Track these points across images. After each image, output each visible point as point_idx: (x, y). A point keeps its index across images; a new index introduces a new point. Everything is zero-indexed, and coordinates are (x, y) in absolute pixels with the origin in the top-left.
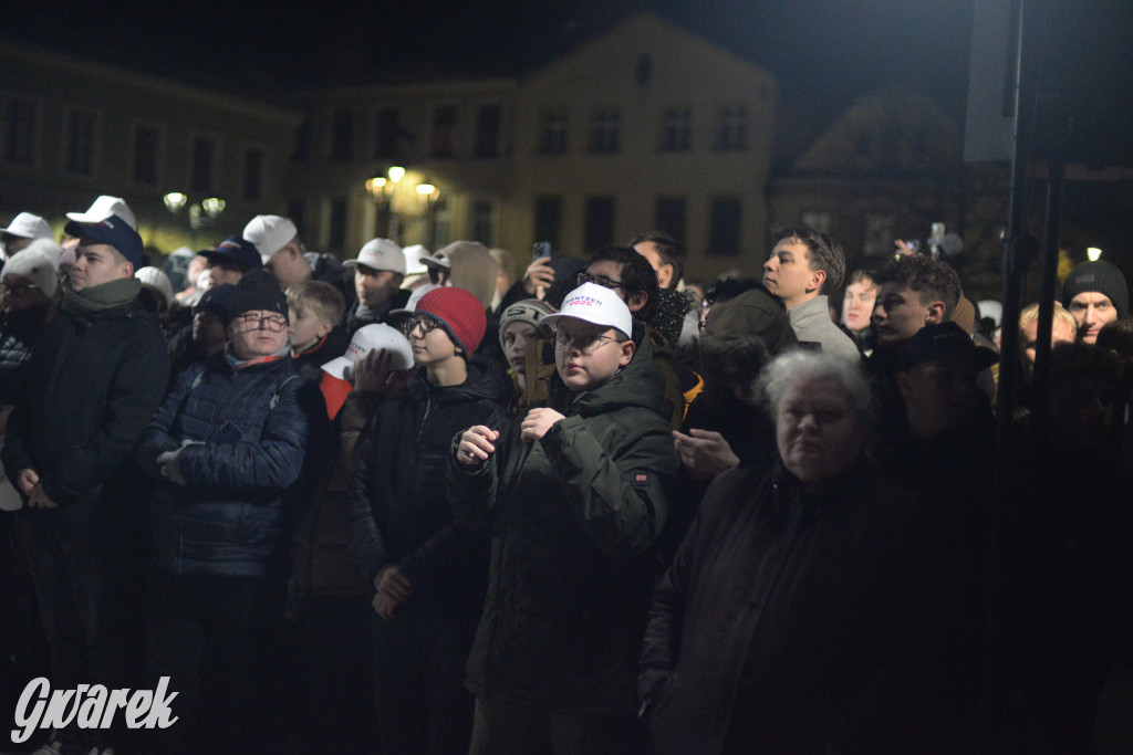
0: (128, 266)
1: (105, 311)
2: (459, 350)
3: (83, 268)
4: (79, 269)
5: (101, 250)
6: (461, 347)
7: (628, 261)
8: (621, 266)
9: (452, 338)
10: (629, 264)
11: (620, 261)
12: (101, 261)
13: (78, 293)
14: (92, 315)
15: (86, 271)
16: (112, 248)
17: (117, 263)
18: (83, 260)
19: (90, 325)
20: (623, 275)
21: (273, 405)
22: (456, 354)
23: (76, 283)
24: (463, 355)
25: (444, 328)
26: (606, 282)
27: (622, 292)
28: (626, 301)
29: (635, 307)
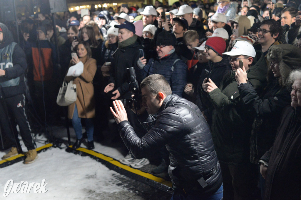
0: (132, 33)
1: (129, 46)
2: (217, 54)
3: (120, 36)
4: (119, 37)
5: (123, 30)
6: (218, 53)
7: (271, 24)
8: (270, 26)
9: (214, 51)
10: (272, 25)
11: (269, 24)
12: (124, 34)
13: (121, 43)
14: (125, 48)
15: (121, 37)
16: (126, 29)
17: (128, 33)
18: (120, 34)
19: (124, 51)
20: (270, 28)
21: (173, 70)
22: (217, 55)
23: (120, 40)
24: (219, 55)
25: (212, 49)
26: (265, 31)
27: (270, 33)
28: (272, 36)
29: (275, 37)
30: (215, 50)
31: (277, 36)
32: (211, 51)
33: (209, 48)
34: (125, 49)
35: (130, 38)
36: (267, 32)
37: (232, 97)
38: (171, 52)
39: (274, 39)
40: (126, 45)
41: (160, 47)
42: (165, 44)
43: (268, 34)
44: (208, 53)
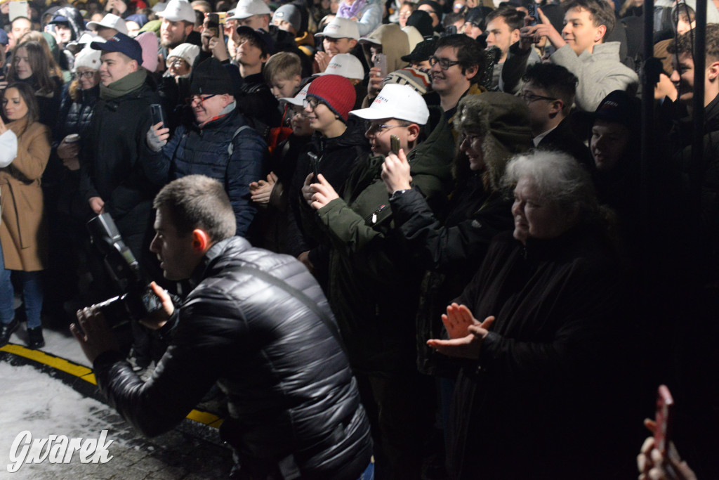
0: (134, 63)
1: (126, 95)
2: (337, 116)
3: (106, 70)
4: (103, 72)
5: (114, 56)
6: (338, 114)
7: (461, 45)
8: (457, 50)
9: (331, 109)
10: (462, 47)
11: (455, 45)
12: (115, 64)
13: (108, 87)
14: (117, 100)
15: (109, 72)
16: (121, 54)
17: (126, 62)
18: (105, 64)
19: (115, 107)
20: (459, 56)
21: (230, 152)
22: (337, 119)
23: (104, 81)
24: (340, 119)
25: (325, 103)
26: (446, 62)
27: (459, 67)
28: (463, 73)
29: (471, 76)
30: (331, 107)
31: (475, 73)
32: (322, 109)
33: (318, 101)
34: (118, 103)
35: (130, 75)
36: (452, 65)
37: (374, 219)
38: (226, 109)
39: (468, 79)
40: (121, 93)
41: (200, 98)
42: (214, 91)
43: (454, 70)
44: (316, 114)
